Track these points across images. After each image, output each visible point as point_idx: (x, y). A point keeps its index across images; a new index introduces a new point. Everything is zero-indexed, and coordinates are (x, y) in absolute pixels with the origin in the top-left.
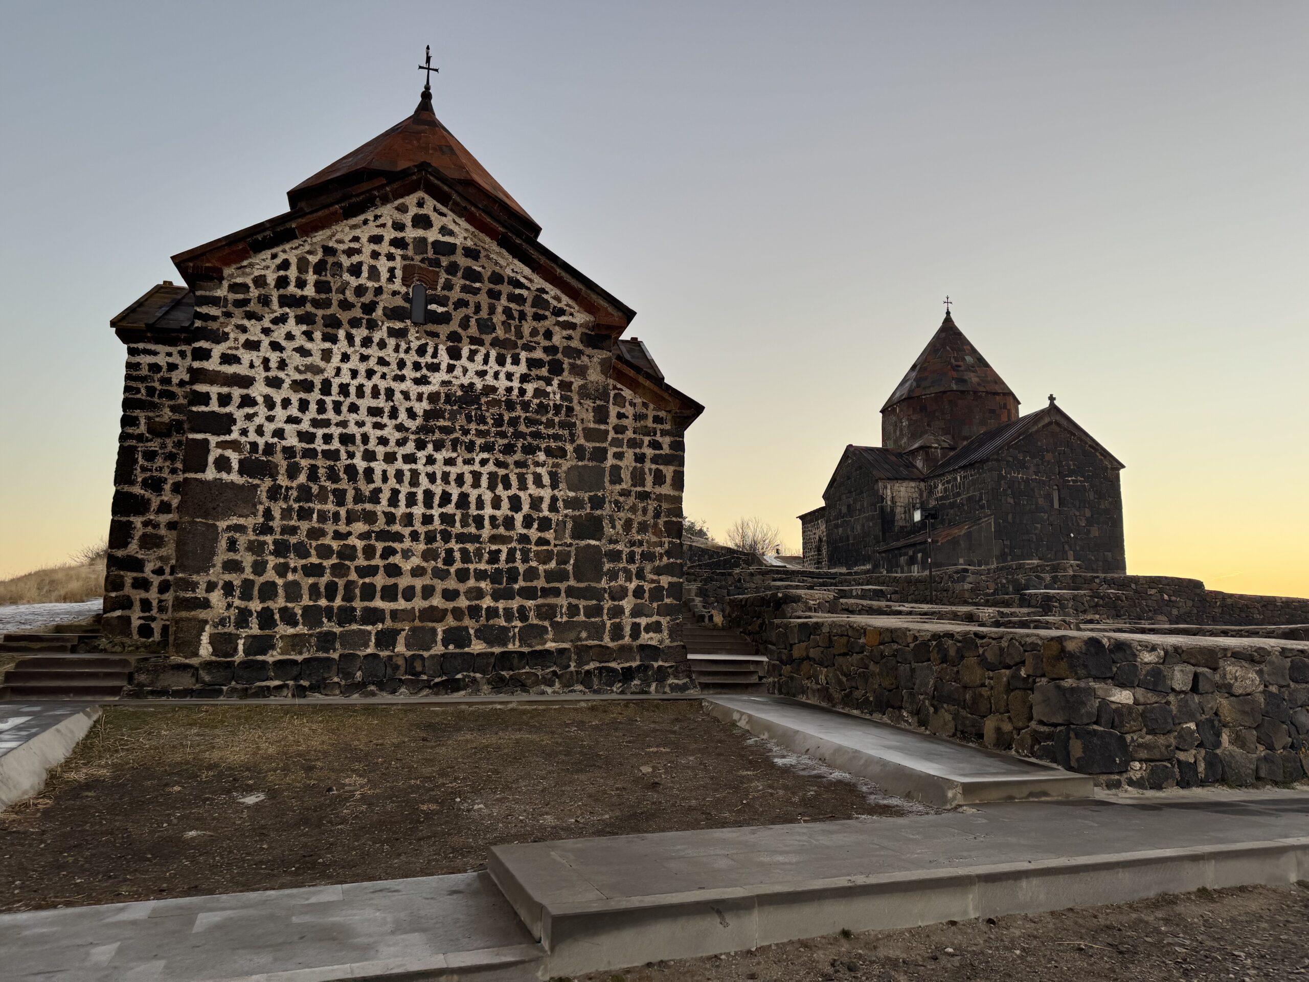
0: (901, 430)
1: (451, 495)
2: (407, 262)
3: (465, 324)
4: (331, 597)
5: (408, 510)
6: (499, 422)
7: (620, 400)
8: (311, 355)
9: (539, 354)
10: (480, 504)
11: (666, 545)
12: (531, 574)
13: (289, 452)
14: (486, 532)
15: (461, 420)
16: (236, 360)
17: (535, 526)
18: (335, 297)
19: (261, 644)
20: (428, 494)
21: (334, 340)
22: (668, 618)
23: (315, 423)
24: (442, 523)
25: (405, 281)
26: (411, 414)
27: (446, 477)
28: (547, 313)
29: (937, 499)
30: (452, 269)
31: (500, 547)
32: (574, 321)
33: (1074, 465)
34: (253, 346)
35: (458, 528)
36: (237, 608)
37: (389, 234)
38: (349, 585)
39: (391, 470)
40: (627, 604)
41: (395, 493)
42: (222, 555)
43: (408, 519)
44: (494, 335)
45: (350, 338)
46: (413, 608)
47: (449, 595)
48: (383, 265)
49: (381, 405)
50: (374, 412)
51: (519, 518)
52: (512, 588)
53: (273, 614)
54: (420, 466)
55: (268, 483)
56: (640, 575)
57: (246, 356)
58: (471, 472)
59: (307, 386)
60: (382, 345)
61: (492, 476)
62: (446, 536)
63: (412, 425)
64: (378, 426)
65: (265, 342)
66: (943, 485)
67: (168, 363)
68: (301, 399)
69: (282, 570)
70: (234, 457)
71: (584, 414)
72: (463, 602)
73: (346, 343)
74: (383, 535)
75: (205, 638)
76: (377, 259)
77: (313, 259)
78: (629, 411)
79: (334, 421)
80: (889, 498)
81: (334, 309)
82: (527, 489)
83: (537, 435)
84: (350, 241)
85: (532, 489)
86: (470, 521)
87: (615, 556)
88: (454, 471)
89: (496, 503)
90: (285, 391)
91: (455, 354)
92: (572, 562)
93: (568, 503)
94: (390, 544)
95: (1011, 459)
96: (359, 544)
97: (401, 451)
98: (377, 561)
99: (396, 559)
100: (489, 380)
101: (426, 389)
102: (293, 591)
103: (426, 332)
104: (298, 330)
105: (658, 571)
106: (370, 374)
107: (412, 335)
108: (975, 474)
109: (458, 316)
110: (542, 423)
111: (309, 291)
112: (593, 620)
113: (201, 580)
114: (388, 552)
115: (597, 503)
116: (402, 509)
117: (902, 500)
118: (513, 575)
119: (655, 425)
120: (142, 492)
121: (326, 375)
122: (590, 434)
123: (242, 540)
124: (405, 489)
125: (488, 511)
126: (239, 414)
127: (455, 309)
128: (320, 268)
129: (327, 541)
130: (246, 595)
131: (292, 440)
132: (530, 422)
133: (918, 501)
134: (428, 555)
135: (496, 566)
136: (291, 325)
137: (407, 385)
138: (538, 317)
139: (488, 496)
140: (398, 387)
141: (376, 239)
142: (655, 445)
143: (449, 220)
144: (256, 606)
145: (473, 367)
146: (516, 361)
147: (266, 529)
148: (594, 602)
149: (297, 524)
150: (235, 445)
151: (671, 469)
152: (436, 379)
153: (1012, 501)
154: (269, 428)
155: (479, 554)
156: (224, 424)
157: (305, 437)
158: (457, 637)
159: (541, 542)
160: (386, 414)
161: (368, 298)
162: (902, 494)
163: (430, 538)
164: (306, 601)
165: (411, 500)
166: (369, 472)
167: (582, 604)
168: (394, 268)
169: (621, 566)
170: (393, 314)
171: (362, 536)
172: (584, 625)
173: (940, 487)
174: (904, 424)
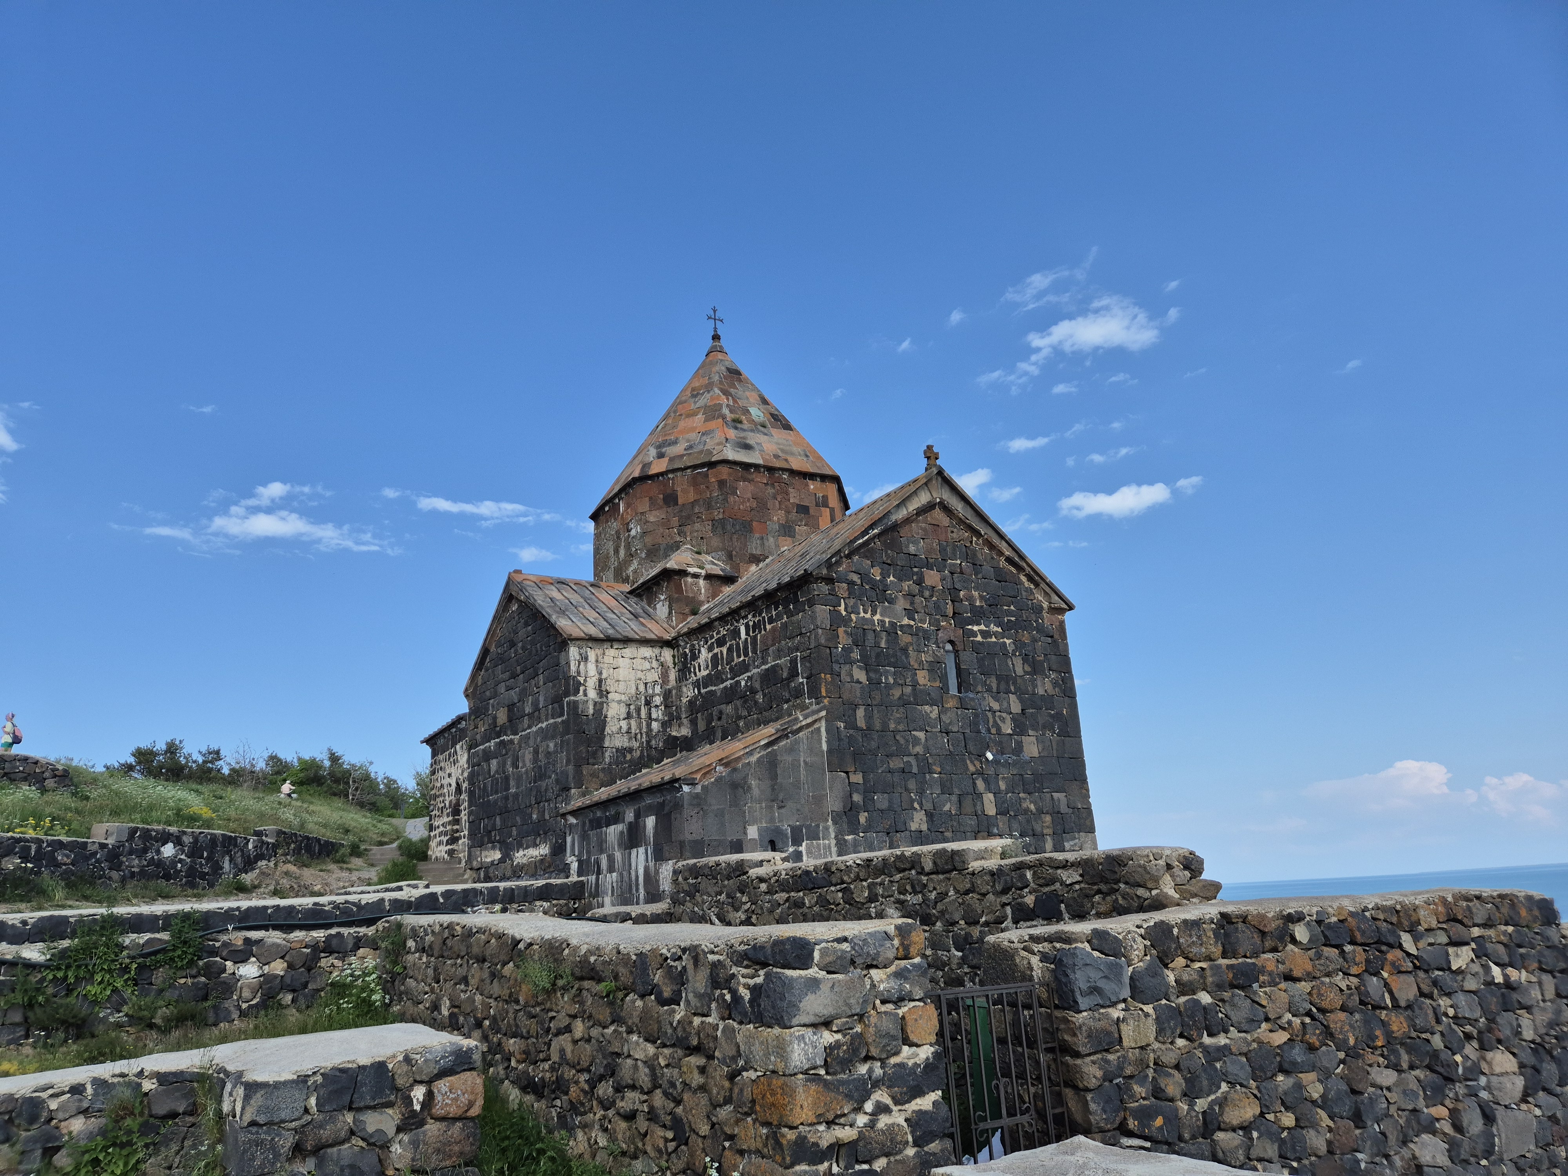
29: (697, 684)
33: (981, 597)
66: (710, 649)
80: (592, 683)
95: (855, 578)
108: (779, 617)
117: (622, 687)
133: (658, 689)
153: (860, 675)
162: (622, 673)
173: (705, 655)
174: (633, 533)
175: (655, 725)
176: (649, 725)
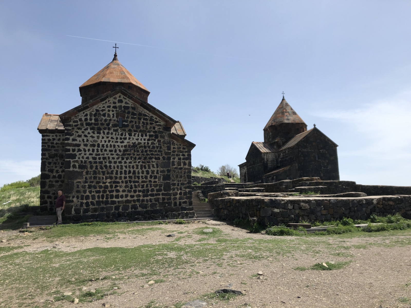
0: (269, 136)
1: (131, 171)
2: (117, 112)
3: (132, 126)
4: (103, 198)
5: (121, 176)
6: (142, 152)
7: (173, 144)
8: (94, 138)
9: (152, 133)
10: (139, 173)
11: (187, 181)
12: (152, 190)
13: (90, 162)
14: (140, 180)
15: (132, 151)
16: (76, 140)
17: (153, 178)
18: (99, 122)
19: (86, 211)
20: (125, 171)
21: (100, 133)
22: (188, 200)
23: (96, 155)
24: (129, 179)
25: (117, 117)
26: (120, 151)
27: (129, 166)
28: (154, 122)
29: (281, 158)
30: (129, 113)
31: (144, 184)
32: (161, 124)
33: (322, 146)
34: (80, 136)
35: (133, 179)
36: (80, 202)
37: (112, 105)
38: (107, 195)
39: (116, 165)
40: (178, 196)
41: (117, 171)
42: (75, 189)
43: (121, 178)
44: (140, 129)
45: (104, 133)
46: (123, 200)
47: (132, 196)
48: (111, 113)
49: (112, 149)
50: (111, 151)
51: (149, 176)
52: (148, 194)
53: (89, 203)
54: (123, 164)
55: (86, 170)
56: (181, 189)
57: (78, 139)
58: (136, 165)
59: (94, 146)
60: (112, 134)
61: (141, 166)
62: (130, 182)
63: (120, 154)
64: (112, 154)
65: (83, 135)
67: (53, 139)
68: (92, 149)
69: (90, 192)
70: (77, 165)
71: (164, 148)
72: (135, 198)
73: (103, 134)
74: (115, 182)
75: (73, 210)
76: (110, 112)
77: (93, 113)
78: (176, 146)
79: (101, 154)
80: (266, 159)
81: (99, 125)
82: (150, 168)
83: (152, 154)
84: (103, 108)
85: (152, 169)
86: (136, 177)
87: (174, 184)
88: (131, 165)
89: (143, 172)
90: (88, 147)
91: (130, 135)
92: (163, 186)
93: (161, 172)
94: (117, 184)
95: (302, 145)
96: (109, 185)
97: (118, 161)
98: (113, 189)
99: (118, 188)
100: (139, 141)
101: (123, 144)
102: (93, 197)
103: (123, 130)
104: (91, 131)
105: (186, 188)
106: (109, 141)
107: (119, 130)
108: (292, 150)
109: (130, 125)
110: (154, 151)
111: (93, 121)
112: (169, 201)
113: (71, 195)
114: (116, 186)
115: (169, 171)
116: (119, 175)
118: (148, 191)
119: (183, 150)
120: (48, 173)
121: (98, 142)
122: (166, 153)
123: (80, 185)
124: (119, 170)
125: (141, 175)
126: (77, 154)
127: (130, 123)
128: (95, 115)
129: (101, 184)
130: (82, 199)
131: (91, 159)
132: (150, 151)
133: (275, 159)
134: (126, 187)
135: (143, 189)
136: (89, 130)
137: (119, 144)
138: (151, 124)
139: (140, 171)
140: (116, 144)
141: (109, 107)
142: (183, 155)
143: (127, 100)
144: (85, 201)
145: (135, 138)
146: (146, 136)
147: (86, 182)
148: (169, 197)
149: (93, 180)
150: (77, 161)
151: (188, 161)
152: (126, 141)
153: (302, 158)
154: (85, 157)
155: (139, 186)
156: (74, 156)
157: (94, 158)
158: (134, 207)
159: (155, 182)
160: (114, 151)
161: (108, 122)
162: (270, 157)
163: (126, 182)
164: (97, 199)
165: (121, 173)
166: (110, 166)
167: (166, 197)
168: (114, 114)
169: (176, 187)
170: (114, 126)
171: (109, 183)
172: (167, 203)
173: (282, 154)
174: (270, 134)
175: (275, 164)
176: (274, 164)
